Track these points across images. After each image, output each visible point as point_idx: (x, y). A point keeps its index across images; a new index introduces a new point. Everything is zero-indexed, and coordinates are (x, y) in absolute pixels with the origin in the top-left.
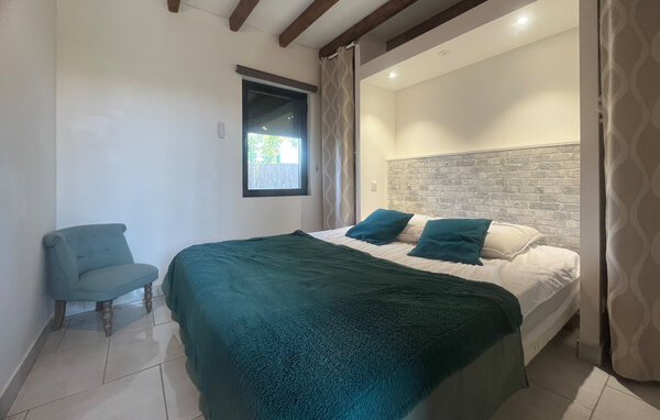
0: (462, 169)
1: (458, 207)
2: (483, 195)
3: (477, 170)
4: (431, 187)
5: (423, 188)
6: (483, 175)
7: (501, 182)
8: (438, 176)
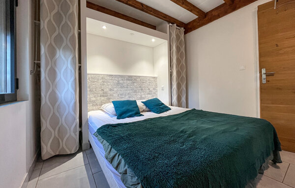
0: (128, 82)
1: (127, 97)
2: (135, 91)
3: (134, 83)
4: (115, 89)
5: (111, 90)
6: (135, 84)
7: (140, 87)
8: (118, 83)
